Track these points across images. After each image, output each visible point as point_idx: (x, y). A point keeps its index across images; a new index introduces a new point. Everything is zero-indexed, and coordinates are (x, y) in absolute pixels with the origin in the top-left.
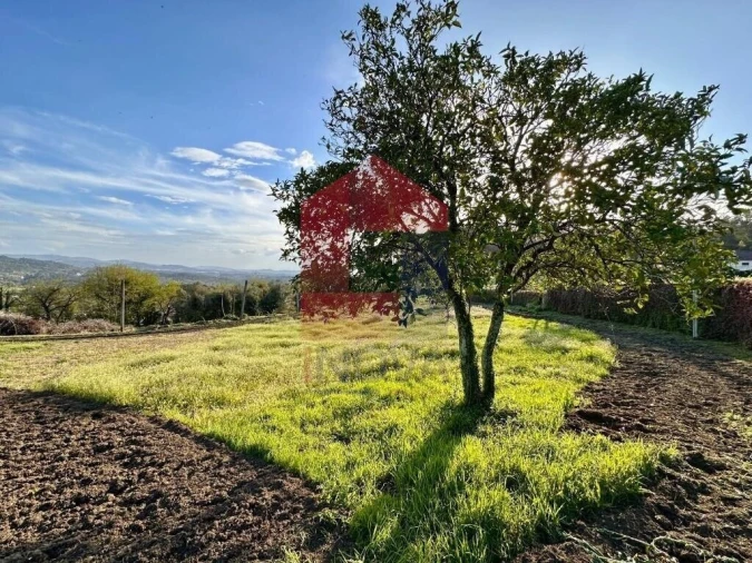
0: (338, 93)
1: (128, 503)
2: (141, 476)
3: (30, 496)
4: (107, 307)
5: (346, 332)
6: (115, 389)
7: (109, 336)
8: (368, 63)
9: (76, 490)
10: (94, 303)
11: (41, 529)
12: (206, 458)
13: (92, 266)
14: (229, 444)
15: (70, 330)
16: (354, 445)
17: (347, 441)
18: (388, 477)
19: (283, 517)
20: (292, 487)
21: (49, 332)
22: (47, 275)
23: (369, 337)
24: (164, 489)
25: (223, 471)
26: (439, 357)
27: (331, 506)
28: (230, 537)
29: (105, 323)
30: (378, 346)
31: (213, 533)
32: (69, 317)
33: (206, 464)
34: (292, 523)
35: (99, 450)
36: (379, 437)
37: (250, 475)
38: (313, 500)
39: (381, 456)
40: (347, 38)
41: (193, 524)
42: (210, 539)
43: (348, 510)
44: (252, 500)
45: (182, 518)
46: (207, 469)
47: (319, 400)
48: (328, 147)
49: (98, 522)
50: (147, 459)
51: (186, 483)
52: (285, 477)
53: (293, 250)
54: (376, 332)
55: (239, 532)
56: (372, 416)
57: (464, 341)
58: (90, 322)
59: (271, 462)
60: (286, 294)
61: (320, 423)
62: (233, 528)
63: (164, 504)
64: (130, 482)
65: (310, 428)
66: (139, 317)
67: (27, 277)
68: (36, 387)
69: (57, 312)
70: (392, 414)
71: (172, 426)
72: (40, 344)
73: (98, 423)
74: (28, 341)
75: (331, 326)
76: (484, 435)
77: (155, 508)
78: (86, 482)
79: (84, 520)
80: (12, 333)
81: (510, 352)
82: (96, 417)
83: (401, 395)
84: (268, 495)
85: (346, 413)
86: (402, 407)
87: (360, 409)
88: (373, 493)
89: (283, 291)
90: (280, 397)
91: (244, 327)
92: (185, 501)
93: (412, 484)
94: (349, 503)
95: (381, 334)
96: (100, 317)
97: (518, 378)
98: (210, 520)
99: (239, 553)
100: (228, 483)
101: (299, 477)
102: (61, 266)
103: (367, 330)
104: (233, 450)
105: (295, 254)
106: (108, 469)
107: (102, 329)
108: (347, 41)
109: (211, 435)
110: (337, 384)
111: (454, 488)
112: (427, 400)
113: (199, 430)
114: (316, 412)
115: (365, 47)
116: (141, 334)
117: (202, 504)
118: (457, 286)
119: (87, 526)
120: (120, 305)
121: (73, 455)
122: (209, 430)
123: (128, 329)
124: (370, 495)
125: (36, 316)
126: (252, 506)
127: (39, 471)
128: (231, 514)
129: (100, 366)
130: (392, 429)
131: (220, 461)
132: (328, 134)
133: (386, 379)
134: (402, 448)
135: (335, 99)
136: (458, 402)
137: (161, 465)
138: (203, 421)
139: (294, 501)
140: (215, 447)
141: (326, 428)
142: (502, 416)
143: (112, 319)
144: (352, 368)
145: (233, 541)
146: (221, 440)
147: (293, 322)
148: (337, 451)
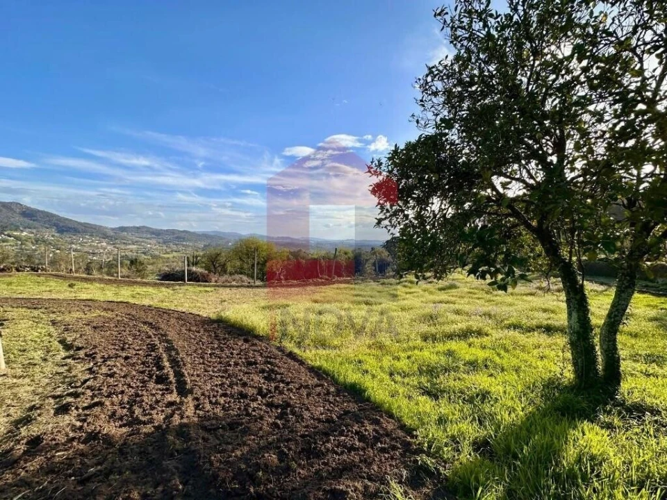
0: (430, 69)
1: (270, 405)
2: (277, 388)
3: (216, 385)
4: (246, 266)
5: (422, 296)
6: (255, 324)
7: (248, 287)
8: (459, 32)
9: (240, 389)
10: (238, 263)
11: (224, 408)
12: (317, 386)
13: (237, 238)
14: (333, 377)
15: (227, 281)
16: (443, 402)
17: (437, 398)
18: (485, 443)
19: (383, 450)
20: (390, 427)
21: (216, 282)
22: (214, 244)
23: (447, 302)
24: (292, 402)
25: (331, 399)
26: (530, 330)
27: (428, 454)
28: (342, 453)
29: (245, 278)
30: (458, 312)
31: (329, 445)
32: (225, 272)
33: (319, 389)
34: (392, 458)
35: (250, 364)
36: (471, 400)
37: (353, 407)
38: (409, 444)
39: (474, 419)
40: (439, 14)
41: (315, 433)
42: (328, 450)
43: (445, 462)
44: (356, 428)
45: (307, 427)
46: (319, 395)
47: (402, 355)
48: (418, 122)
49: (254, 413)
50: (279, 377)
51: (306, 402)
52: (381, 416)
53: (386, 218)
54: (453, 299)
55: (349, 452)
56: (459, 379)
57: (575, 315)
58: (237, 277)
59: (368, 399)
60: (367, 260)
61: (405, 375)
62: (345, 447)
63: (293, 413)
64: (270, 391)
65: (398, 378)
66: (263, 275)
67: (205, 246)
68: (213, 316)
69: (219, 269)
70: (481, 381)
71: (291, 355)
72: (212, 289)
73: (247, 346)
74: (205, 286)
75: (408, 290)
76: (609, 426)
77: (287, 415)
78: (244, 385)
79: (246, 410)
80: (199, 281)
81: (635, 336)
82: (246, 341)
83: (489, 363)
84: (370, 428)
85: (431, 371)
86: (491, 375)
87: (446, 370)
88: (470, 454)
89: (364, 257)
90: (370, 347)
91: (335, 286)
92: (306, 415)
93: (515, 457)
94: (445, 456)
95: (458, 300)
96: (241, 273)
97: (653, 368)
98: (327, 434)
99: (351, 470)
100: (336, 409)
101: (393, 418)
102: (221, 238)
103: (443, 296)
104: (337, 383)
105: (386, 222)
106: (256, 378)
107: (243, 281)
108: (439, 18)
109: (320, 368)
110: (419, 342)
111: (575, 477)
112: (522, 375)
113: (310, 362)
114: (403, 364)
115: (457, 18)
116: (265, 286)
117: (319, 420)
118: (564, 252)
119: (248, 414)
120: (253, 265)
121: (236, 364)
122: (318, 364)
123: (258, 283)
124: (467, 455)
125: (210, 271)
126: (357, 433)
127: (219, 370)
128: (341, 434)
129: (245, 306)
130: (485, 395)
131: (328, 390)
132: (418, 110)
133: (470, 345)
134: (499, 417)
135: (427, 76)
136: (565, 382)
137: (288, 384)
138: (313, 356)
139: (393, 439)
140: (323, 378)
141: (414, 381)
142: (638, 410)
143: (248, 275)
144: (433, 330)
145: (345, 457)
146: (327, 373)
147: (373, 284)
148: (426, 404)
